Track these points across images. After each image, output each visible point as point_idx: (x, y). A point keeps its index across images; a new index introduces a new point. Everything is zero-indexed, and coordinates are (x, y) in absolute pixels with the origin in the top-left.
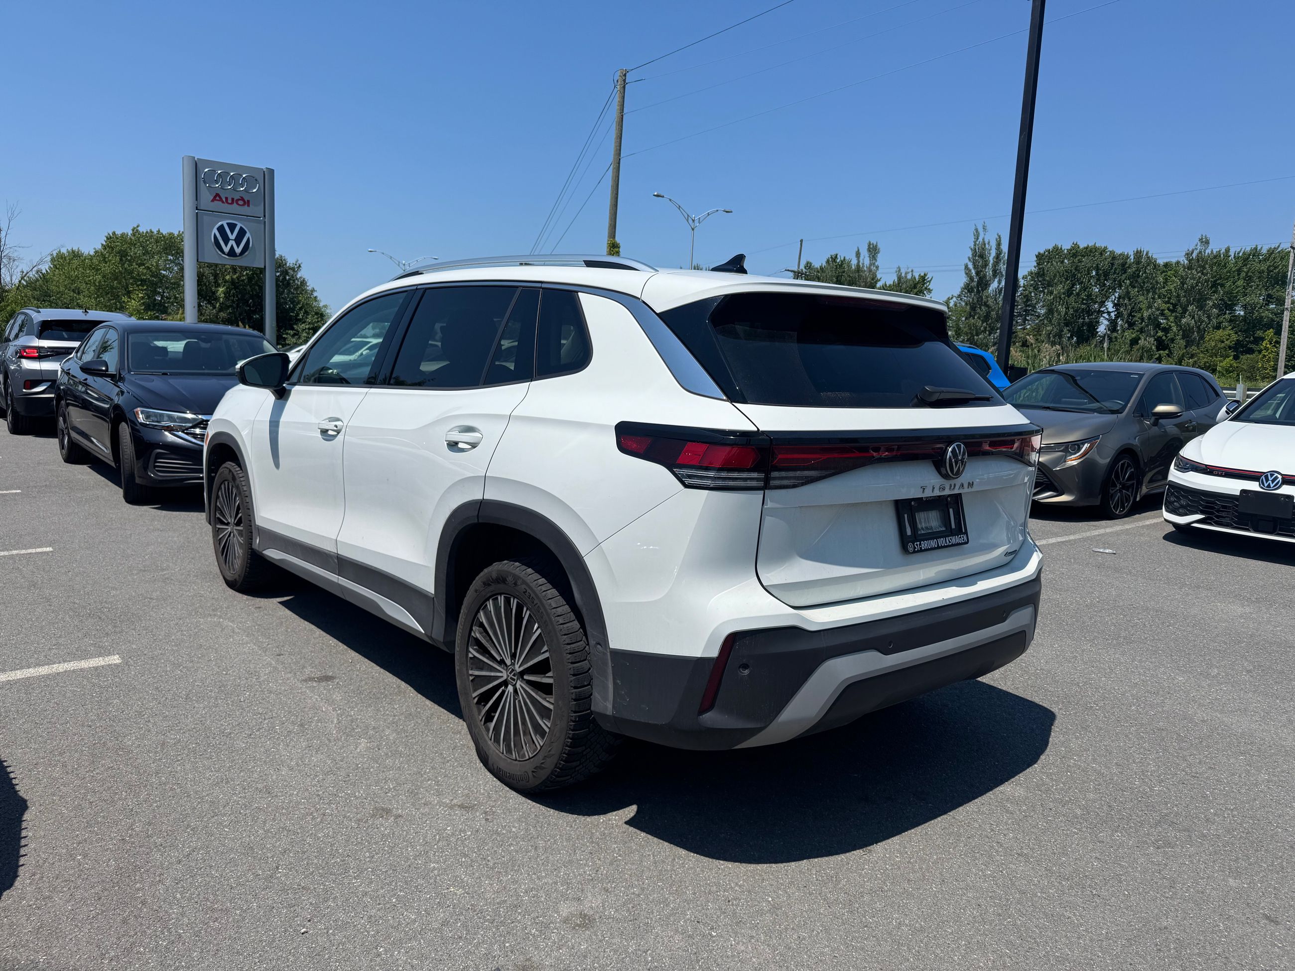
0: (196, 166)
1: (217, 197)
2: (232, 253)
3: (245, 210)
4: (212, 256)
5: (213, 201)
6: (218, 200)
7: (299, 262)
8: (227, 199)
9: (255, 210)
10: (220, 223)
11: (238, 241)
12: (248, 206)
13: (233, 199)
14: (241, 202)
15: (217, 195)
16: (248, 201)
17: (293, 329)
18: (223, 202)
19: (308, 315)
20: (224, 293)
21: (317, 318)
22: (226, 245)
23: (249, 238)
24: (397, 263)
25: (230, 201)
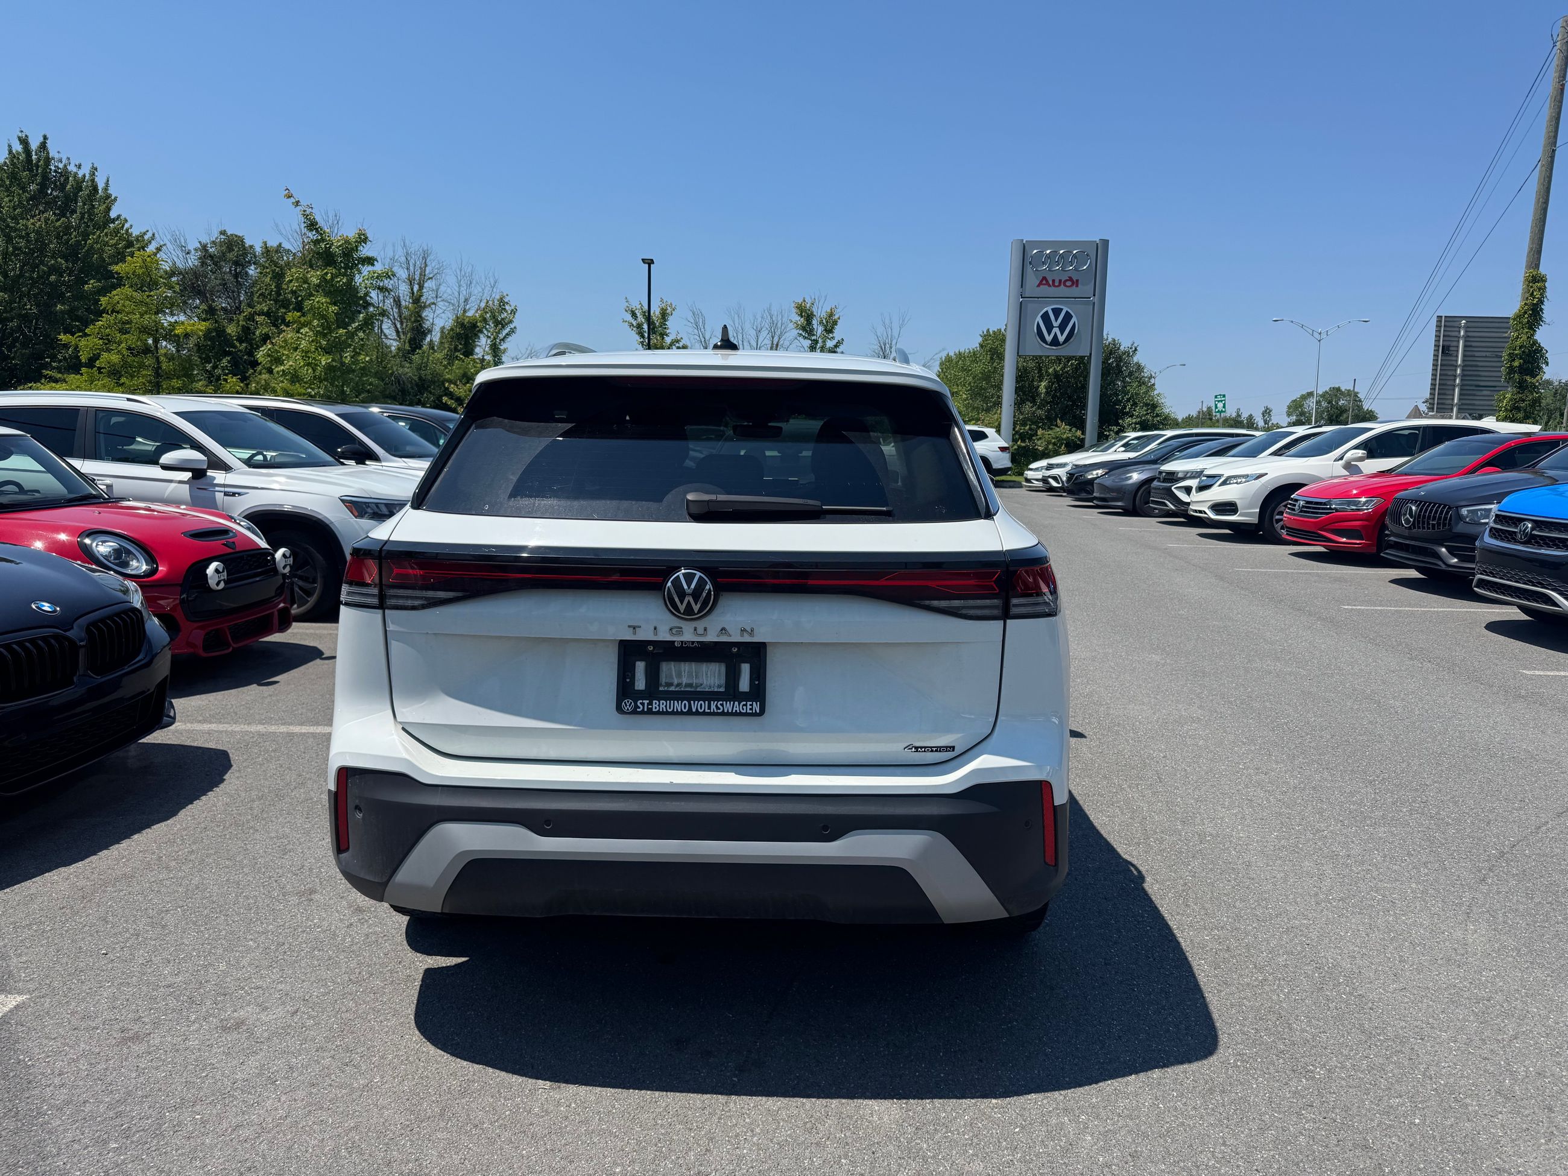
0: (1024, 248)
1: (1044, 281)
2: (1055, 342)
3: (1074, 291)
4: (1034, 348)
5: (1039, 286)
6: (1044, 284)
7: (1135, 345)
8: (1054, 281)
9: (1085, 289)
10: (1045, 309)
11: (1062, 328)
12: (1077, 286)
13: (1060, 281)
14: (1069, 283)
15: (1044, 278)
16: (1077, 281)
17: (1118, 424)
18: (1049, 286)
19: (1137, 407)
20: (1046, 388)
21: (1147, 410)
22: (1049, 333)
23: (1075, 323)
24: (1311, 332)
25: (1057, 284)
